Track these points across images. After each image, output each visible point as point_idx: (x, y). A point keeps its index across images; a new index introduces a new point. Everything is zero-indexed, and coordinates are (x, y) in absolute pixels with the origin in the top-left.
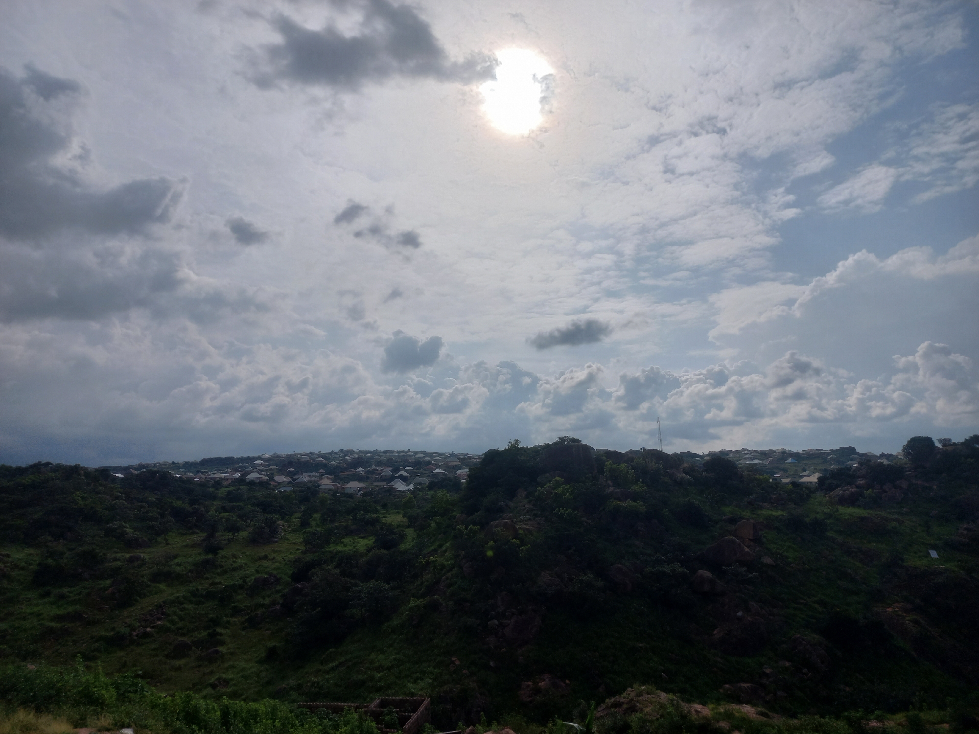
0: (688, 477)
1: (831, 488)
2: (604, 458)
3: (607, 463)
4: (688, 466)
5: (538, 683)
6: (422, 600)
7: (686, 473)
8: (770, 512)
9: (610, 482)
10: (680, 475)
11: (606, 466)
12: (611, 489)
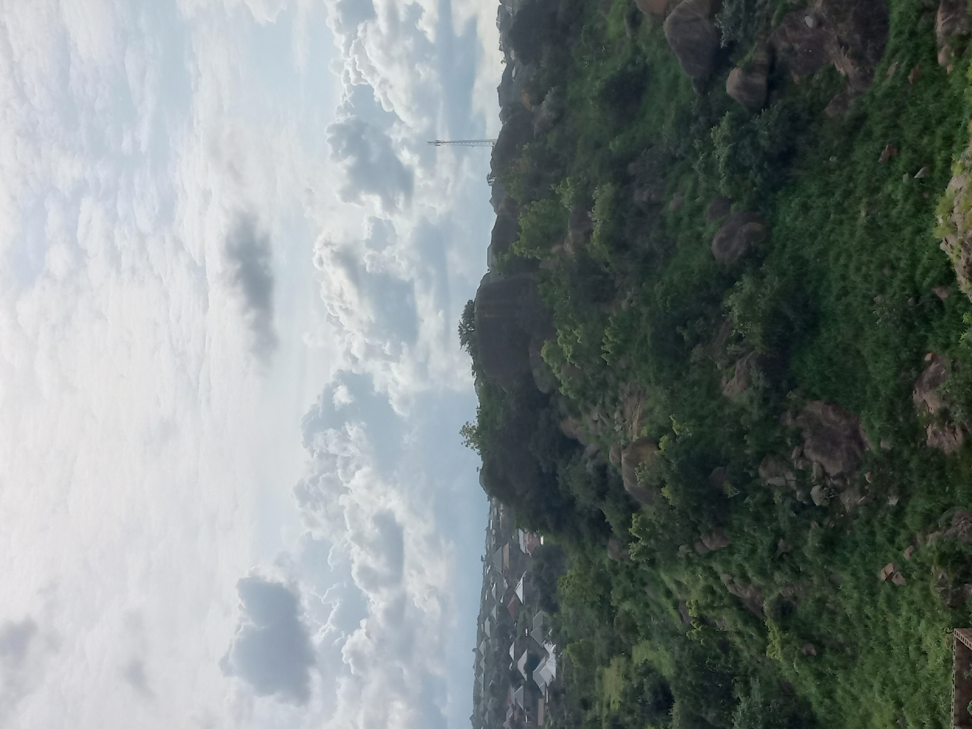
3: (516, 252)
5: (929, 414)
6: (770, 636)
9: (555, 249)
12: (568, 248)
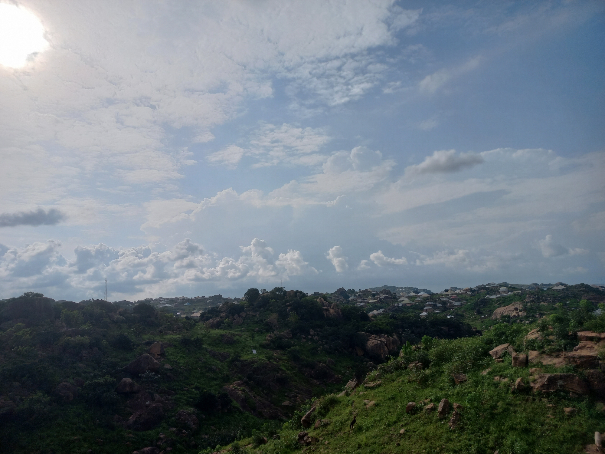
0: (122, 317)
1: (208, 319)
2: (61, 307)
4: (123, 310)
7: (121, 315)
8: (172, 336)
9: (64, 324)
10: (117, 316)
11: (63, 312)
12: (65, 329)
